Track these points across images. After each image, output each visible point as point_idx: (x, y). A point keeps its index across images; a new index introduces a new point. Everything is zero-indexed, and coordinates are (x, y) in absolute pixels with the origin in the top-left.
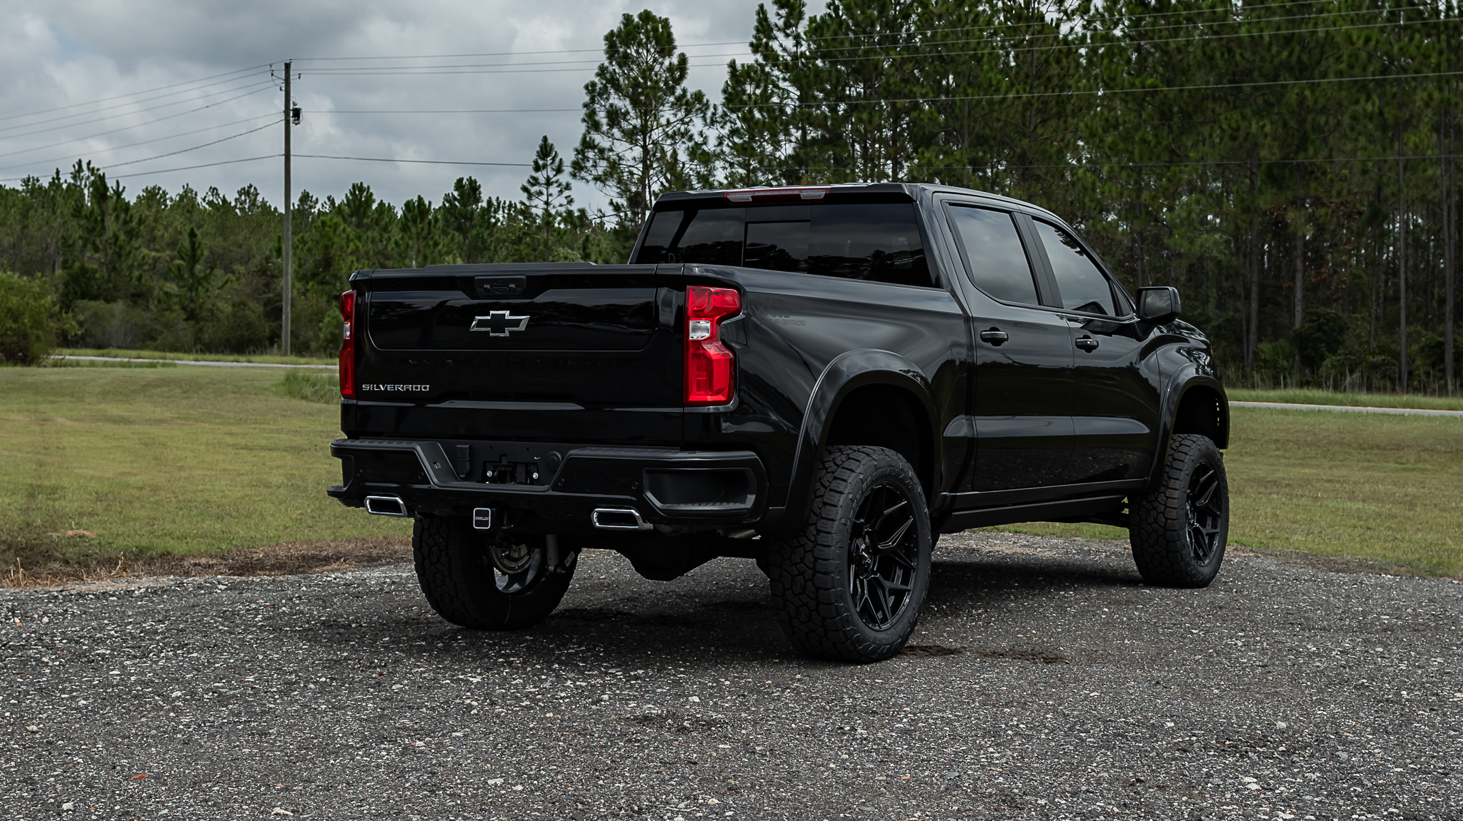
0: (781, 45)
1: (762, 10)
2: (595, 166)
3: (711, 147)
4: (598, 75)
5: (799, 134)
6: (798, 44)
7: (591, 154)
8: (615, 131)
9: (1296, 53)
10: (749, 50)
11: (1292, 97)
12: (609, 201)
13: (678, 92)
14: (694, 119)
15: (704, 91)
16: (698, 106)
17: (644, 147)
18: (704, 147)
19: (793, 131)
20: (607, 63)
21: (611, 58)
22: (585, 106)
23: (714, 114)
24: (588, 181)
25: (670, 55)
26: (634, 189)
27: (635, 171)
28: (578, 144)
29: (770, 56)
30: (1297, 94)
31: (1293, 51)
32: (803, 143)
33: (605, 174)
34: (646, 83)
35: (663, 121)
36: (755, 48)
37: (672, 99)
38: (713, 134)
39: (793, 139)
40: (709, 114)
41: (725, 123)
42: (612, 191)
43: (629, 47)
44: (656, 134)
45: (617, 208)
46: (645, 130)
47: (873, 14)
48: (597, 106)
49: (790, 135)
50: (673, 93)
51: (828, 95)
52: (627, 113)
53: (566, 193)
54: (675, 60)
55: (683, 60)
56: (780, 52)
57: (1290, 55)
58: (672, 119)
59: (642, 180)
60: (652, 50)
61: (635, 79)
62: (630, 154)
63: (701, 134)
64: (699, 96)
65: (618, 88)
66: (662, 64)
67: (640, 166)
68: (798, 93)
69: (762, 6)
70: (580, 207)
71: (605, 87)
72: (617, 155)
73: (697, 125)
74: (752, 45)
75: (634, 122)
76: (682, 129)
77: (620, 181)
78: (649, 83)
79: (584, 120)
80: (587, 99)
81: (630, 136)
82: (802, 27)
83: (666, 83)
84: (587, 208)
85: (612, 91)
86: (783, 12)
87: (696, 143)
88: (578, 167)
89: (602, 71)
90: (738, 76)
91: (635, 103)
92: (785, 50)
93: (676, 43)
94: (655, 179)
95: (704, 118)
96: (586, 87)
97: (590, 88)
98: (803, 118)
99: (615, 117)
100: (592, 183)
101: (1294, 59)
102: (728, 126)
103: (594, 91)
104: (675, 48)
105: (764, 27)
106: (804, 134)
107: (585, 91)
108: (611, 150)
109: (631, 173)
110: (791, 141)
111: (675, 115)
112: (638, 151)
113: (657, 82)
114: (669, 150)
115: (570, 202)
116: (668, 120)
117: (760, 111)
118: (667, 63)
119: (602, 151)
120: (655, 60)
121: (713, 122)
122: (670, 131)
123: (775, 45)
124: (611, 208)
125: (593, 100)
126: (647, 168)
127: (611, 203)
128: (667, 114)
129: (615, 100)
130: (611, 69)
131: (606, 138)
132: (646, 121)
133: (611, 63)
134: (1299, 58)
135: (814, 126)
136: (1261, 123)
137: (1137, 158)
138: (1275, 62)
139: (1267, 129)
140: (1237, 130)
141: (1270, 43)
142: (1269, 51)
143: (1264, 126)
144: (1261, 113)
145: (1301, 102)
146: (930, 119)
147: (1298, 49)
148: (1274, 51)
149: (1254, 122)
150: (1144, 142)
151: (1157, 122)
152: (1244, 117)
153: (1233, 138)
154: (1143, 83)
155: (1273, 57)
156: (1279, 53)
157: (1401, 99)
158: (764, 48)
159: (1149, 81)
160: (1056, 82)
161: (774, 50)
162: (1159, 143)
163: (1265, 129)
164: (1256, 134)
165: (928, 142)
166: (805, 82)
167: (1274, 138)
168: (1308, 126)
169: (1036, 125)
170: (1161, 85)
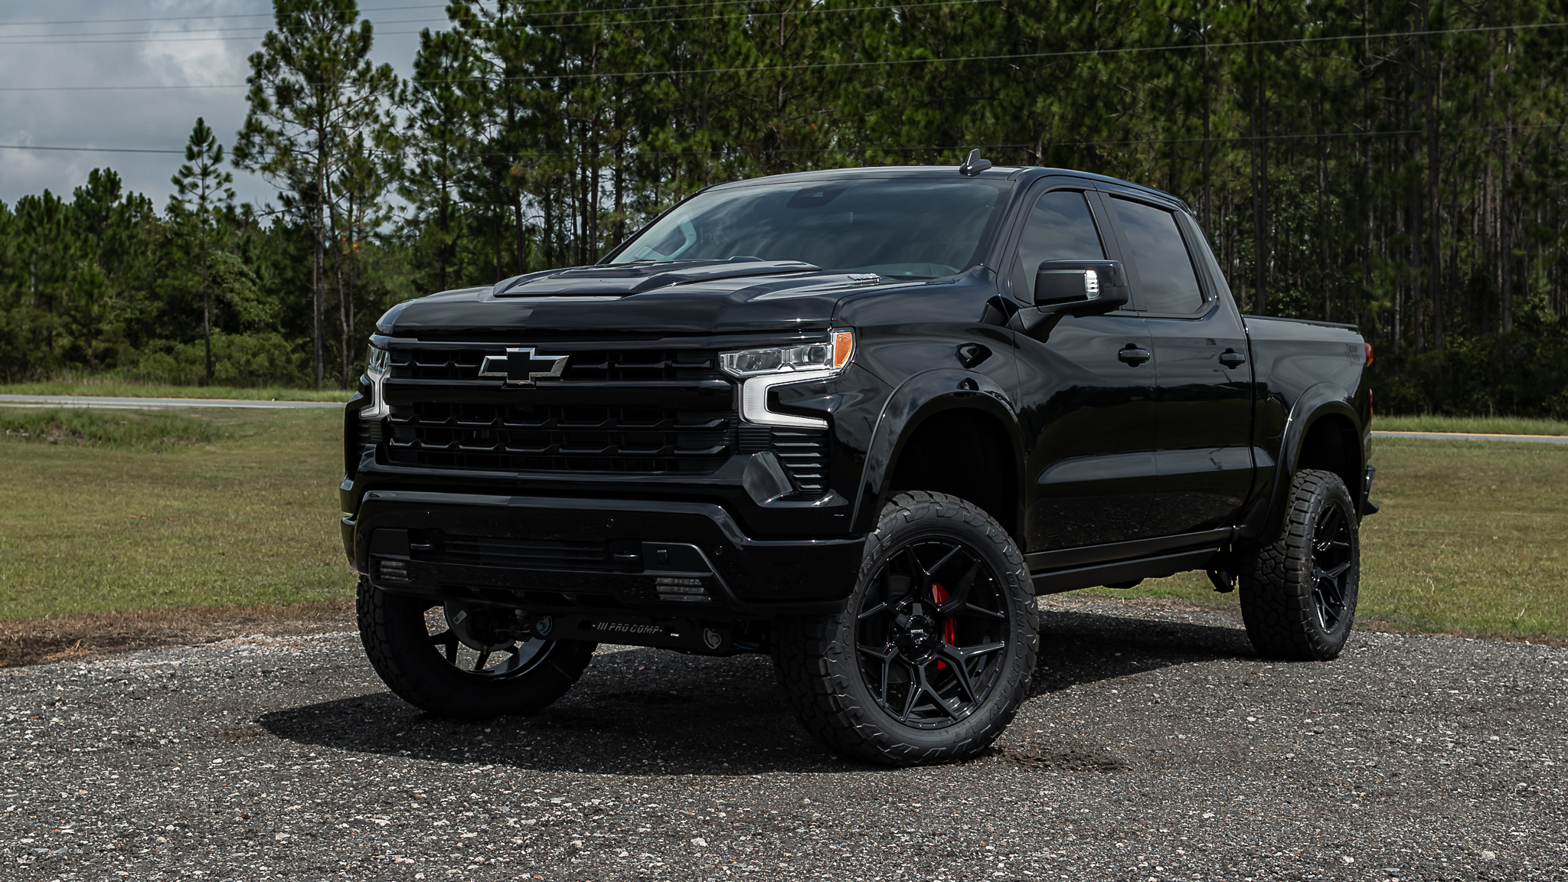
0: (482, 10)
2: (262, 152)
3: (399, 129)
4: (265, 44)
5: (505, 115)
7: (257, 139)
8: (287, 111)
9: (1088, 20)
10: (446, 15)
11: (1083, 70)
12: (277, 194)
13: (361, 65)
14: (380, 98)
15: (392, 65)
16: (384, 83)
17: (321, 130)
18: (392, 130)
19: (498, 111)
20: (276, 31)
21: (280, 24)
22: (250, 80)
23: (403, 91)
24: (253, 171)
25: (351, 22)
26: (308, 179)
27: (310, 158)
28: (241, 126)
29: (469, 21)
30: (1090, 68)
31: (1084, 17)
32: (511, 124)
33: (275, 162)
34: (322, 54)
35: (343, 99)
36: (453, 14)
37: (353, 73)
38: (402, 114)
39: (498, 120)
40: (398, 91)
41: (417, 101)
42: (282, 182)
43: (301, 12)
44: (335, 115)
45: (288, 202)
46: (321, 110)
48: (263, 82)
49: (495, 115)
50: (355, 67)
51: (539, 68)
52: (302, 88)
53: (226, 186)
54: (357, 28)
55: (367, 28)
56: (480, 18)
57: (1081, 22)
58: (354, 98)
59: (318, 169)
60: (330, 15)
61: (310, 49)
62: (304, 137)
63: (388, 113)
64: (385, 71)
65: (289, 60)
66: (341, 32)
67: (316, 153)
68: (504, 65)
70: (244, 201)
71: (274, 59)
72: (289, 139)
73: (384, 103)
74: (449, 9)
75: (308, 101)
76: (367, 109)
77: (292, 171)
78: (326, 55)
79: (248, 98)
80: (252, 73)
81: (305, 118)
83: (347, 54)
84: (252, 203)
85: (282, 64)
87: (382, 125)
88: (242, 154)
89: (271, 39)
90: (433, 47)
91: (310, 79)
92: (486, 14)
93: (358, 8)
94: (334, 168)
95: (392, 96)
96: (251, 59)
97: (256, 60)
98: (509, 96)
99: (286, 93)
100: (259, 173)
101: (1085, 27)
102: (420, 106)
103: (260, 63)
104: (357, 14)
106: (511, 115)
107: (249, 64)
108: (281, 134)
109: (307, 161)
110: (496, 123)
111: (358, 92)
112: (313, 135)
113: (336, 53)
114: (352, 134)
115: (231, 195)
116: (349, 100)
117: (460, 87)
118: (347, 30)
119: (270, 135)
120: (333, 28)
121: (402, 100)
122: (352, 111)
123: (476, 9)
124: (281, 203)
125: (259, 75)
126: (324, 155)
127: (281, 197)
128: (347, 92)
129: (286, 73)
130: (282, 37)
131: (274, 119)
132: (323, 99)
133: (281, 30)
134: (1091, 25)
135: (523, 105)
136: (1048, 101)
137: (903, 140)
138: (1064, 30)
139: (1055, 108)
140: (1021, 108)
141: (1058, 9)
142: (1057, 17)
143: (1051, 104)
144: (1047, 89)
145: (1094, 77)
146: (666, 94)
147: (1089, 15)
148: (1062, 16)
149: (1040, 100)
150: (912, 122)
151: (927, 99)
152: (1028, 94)
153: (1016, 118)
154: (910, 53)
155: (1061, 25)
156: (1068, 20)
157: (1207, 73)
158: (462, 12)
159: (918, 51)
160: (808, 52)
161: (475, 16)
162: (929, 123)
163: (1053, 108)
164: (1042, 114)
165: (661, 122)
166: (511, 52)
167: (1063, 118)
168: (1100, 104)
169: (785, 103)
170: (931, 56)
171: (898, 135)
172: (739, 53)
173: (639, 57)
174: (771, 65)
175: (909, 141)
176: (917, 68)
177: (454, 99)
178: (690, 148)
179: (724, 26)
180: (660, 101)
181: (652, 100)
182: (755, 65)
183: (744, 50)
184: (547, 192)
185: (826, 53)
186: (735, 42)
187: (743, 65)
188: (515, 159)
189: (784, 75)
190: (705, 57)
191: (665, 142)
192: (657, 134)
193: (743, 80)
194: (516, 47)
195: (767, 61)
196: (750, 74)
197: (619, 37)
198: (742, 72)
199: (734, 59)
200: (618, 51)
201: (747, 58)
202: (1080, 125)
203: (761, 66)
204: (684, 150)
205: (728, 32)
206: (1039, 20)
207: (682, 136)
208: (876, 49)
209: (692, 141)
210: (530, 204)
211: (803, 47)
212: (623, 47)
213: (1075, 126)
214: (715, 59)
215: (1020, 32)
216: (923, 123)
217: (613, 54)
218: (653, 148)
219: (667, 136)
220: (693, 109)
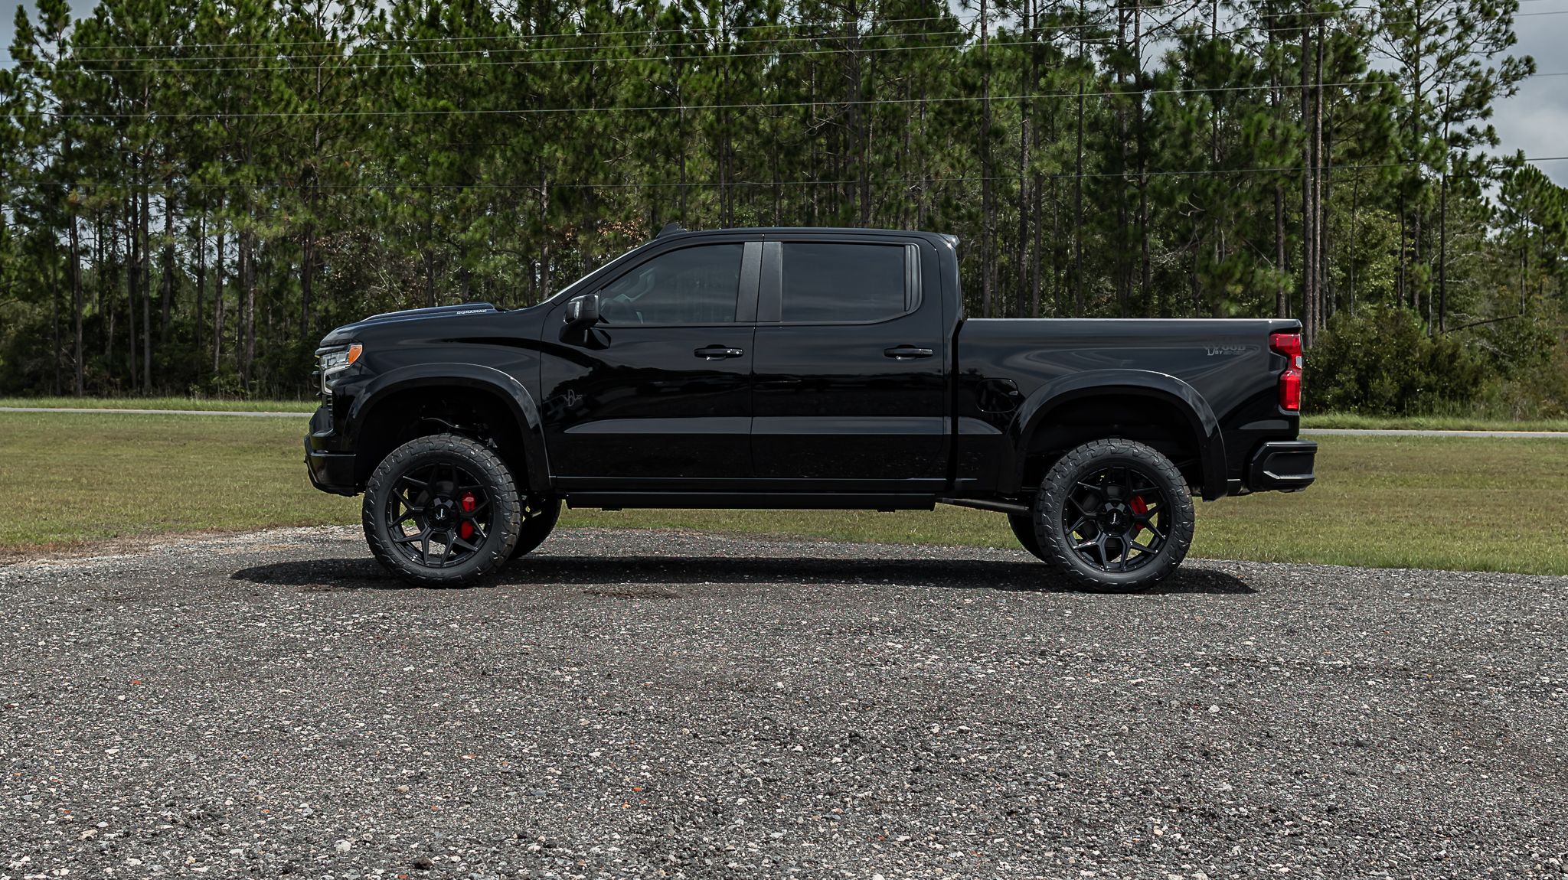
0: (42, 51)
1: (21, 13)
5: (61, 146)
6: (62, 51)
9: (586, 81)
11: (583, 122)
19: (54, 142)
29: (29, 61)
30: (589, 121)
31: (583, 78)
32: (69, 155)
36: (16, 53)
39: (54, 150)
47: (145, 23)
49: (51, 146)
56: (42, 59)
57: (581, 83)
68: (61, 102)
69: (21, 9)
74: (11, 49)
82: (68, 33)
86: (46, 16)
92: (45, 55)
101: (584, 86)
105: (25, 33)
106: (66, 146)
110: (51, 153)
123: (36, 50)
134: (588, 85)
135: (79, 138)
136: (553, 148)
137: (428, 178)
138: (566, 89)
139: (559, 154)
140: (530, 154)
141: (562, 70)
142: (560, 77)
143: (556, 150)
144: (552, 138)
145: (592, 129)
146: (216, 133)
147: (588, 76)
148: (565, 77)
149: (546, 147)
150: (437, 164)
151: (448, 144)
152: (536, 141)
153: (526, 162)
154: (434, 104)
155: (564, 84)
156: (570, 81)
157: (684, 129)
158: (24, 55)
159: (442, 103)
160: (343, 99)
161: (35, 57)
162: (452, 164)
163: (558, 154)
164: (548, 160)
165: (209, 155)
166: (69, 91)
167: (565, 162)
168: (596, 151)
169: (321, 144)
170: (452, 107)
171: (425, 174)
172: (281, 99)
173: (189, 99)
174: (310, 111)
175: (434, 180)
176: (440, 117)
177: (15, 131)
178: (238, 180)
179: (268, 75)
180: (209, 139)
181: (200, 137)
182: (295, 111)
183: (286, 97)
184: (102, 218)
185: (360, 100)
186: (277, 89)
187: (285, 110)
188: (72, 187)
189: (321, 118)
190: (251, 102)
191: (215, 175)
192: (207, 168)
193: (285, 122)
194: (74, 87)
195: (306, 106)
196: (290, 118)
197: (170, 80)
198: (283, 115)
199: (277, 104)
200: (170, 93)
201: (289, 103)
202: (580, 169)
203: (301, 110)
204: (232, 182)
205: (271, 80)
206: (544, 78)
207: (229, 171)
208: (405, 100)
209: (238, 175)
210: (83, 228)
211: (338, 94)
212: (174, 90)
213: (575, 169)
214: (260, 104)
215: (528, 88)
216: (446, 165)
217: (165, 96)
218: (203, 180)
219: (216, 169)
220: (238, 146)
